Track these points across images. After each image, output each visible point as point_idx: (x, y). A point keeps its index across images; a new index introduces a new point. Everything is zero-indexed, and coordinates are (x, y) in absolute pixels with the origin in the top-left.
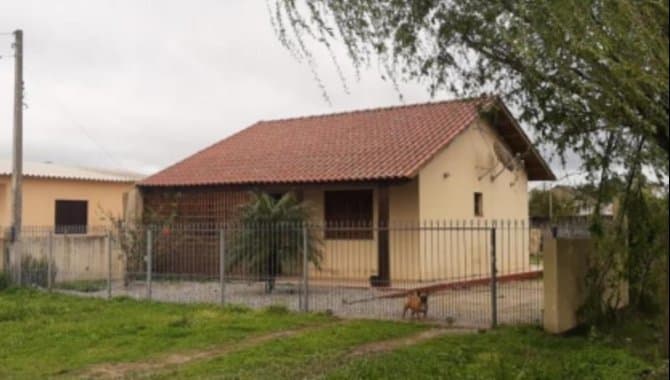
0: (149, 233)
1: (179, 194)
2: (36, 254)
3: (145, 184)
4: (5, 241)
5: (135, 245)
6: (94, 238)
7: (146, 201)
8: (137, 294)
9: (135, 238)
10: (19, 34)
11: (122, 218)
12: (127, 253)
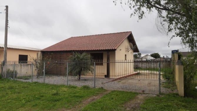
0: (44, 63)
1: (52, 53)
2: (11, 69)
3: (43, 50)
4: (2, 65)
5: (40, 66)
6: (29, 64)
7: (43, 55)
8: (41, 80)
9: (40, 64)
10: (7, 7)
11: (36, 59)
12: (38, 68)
